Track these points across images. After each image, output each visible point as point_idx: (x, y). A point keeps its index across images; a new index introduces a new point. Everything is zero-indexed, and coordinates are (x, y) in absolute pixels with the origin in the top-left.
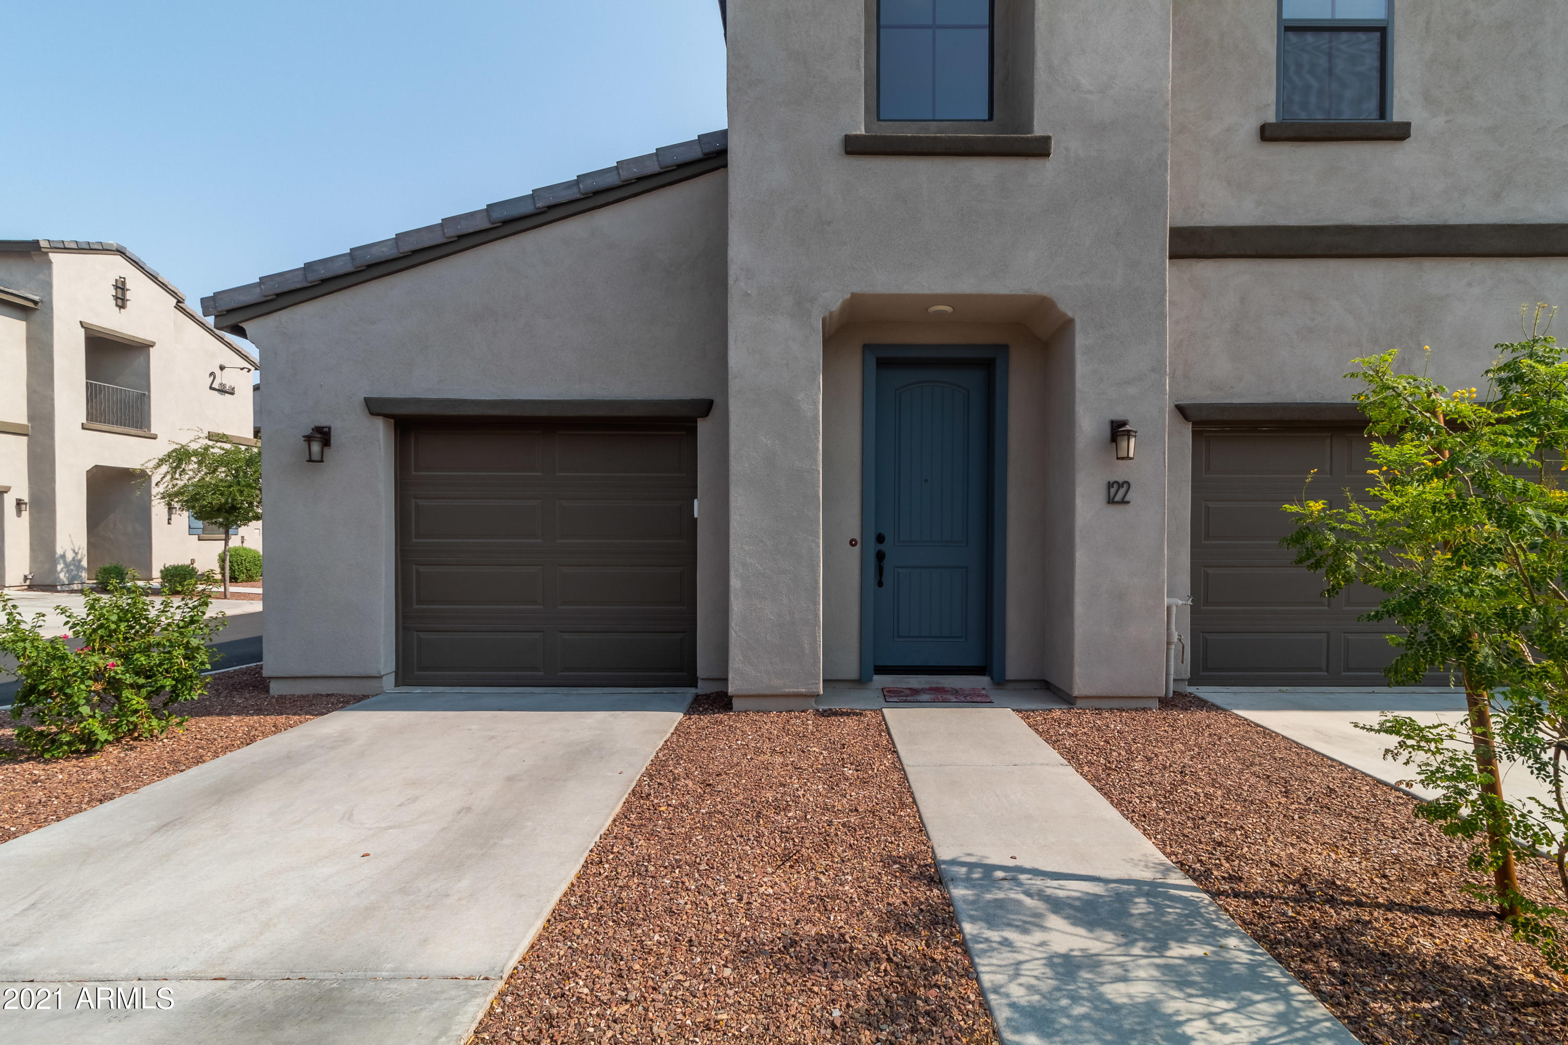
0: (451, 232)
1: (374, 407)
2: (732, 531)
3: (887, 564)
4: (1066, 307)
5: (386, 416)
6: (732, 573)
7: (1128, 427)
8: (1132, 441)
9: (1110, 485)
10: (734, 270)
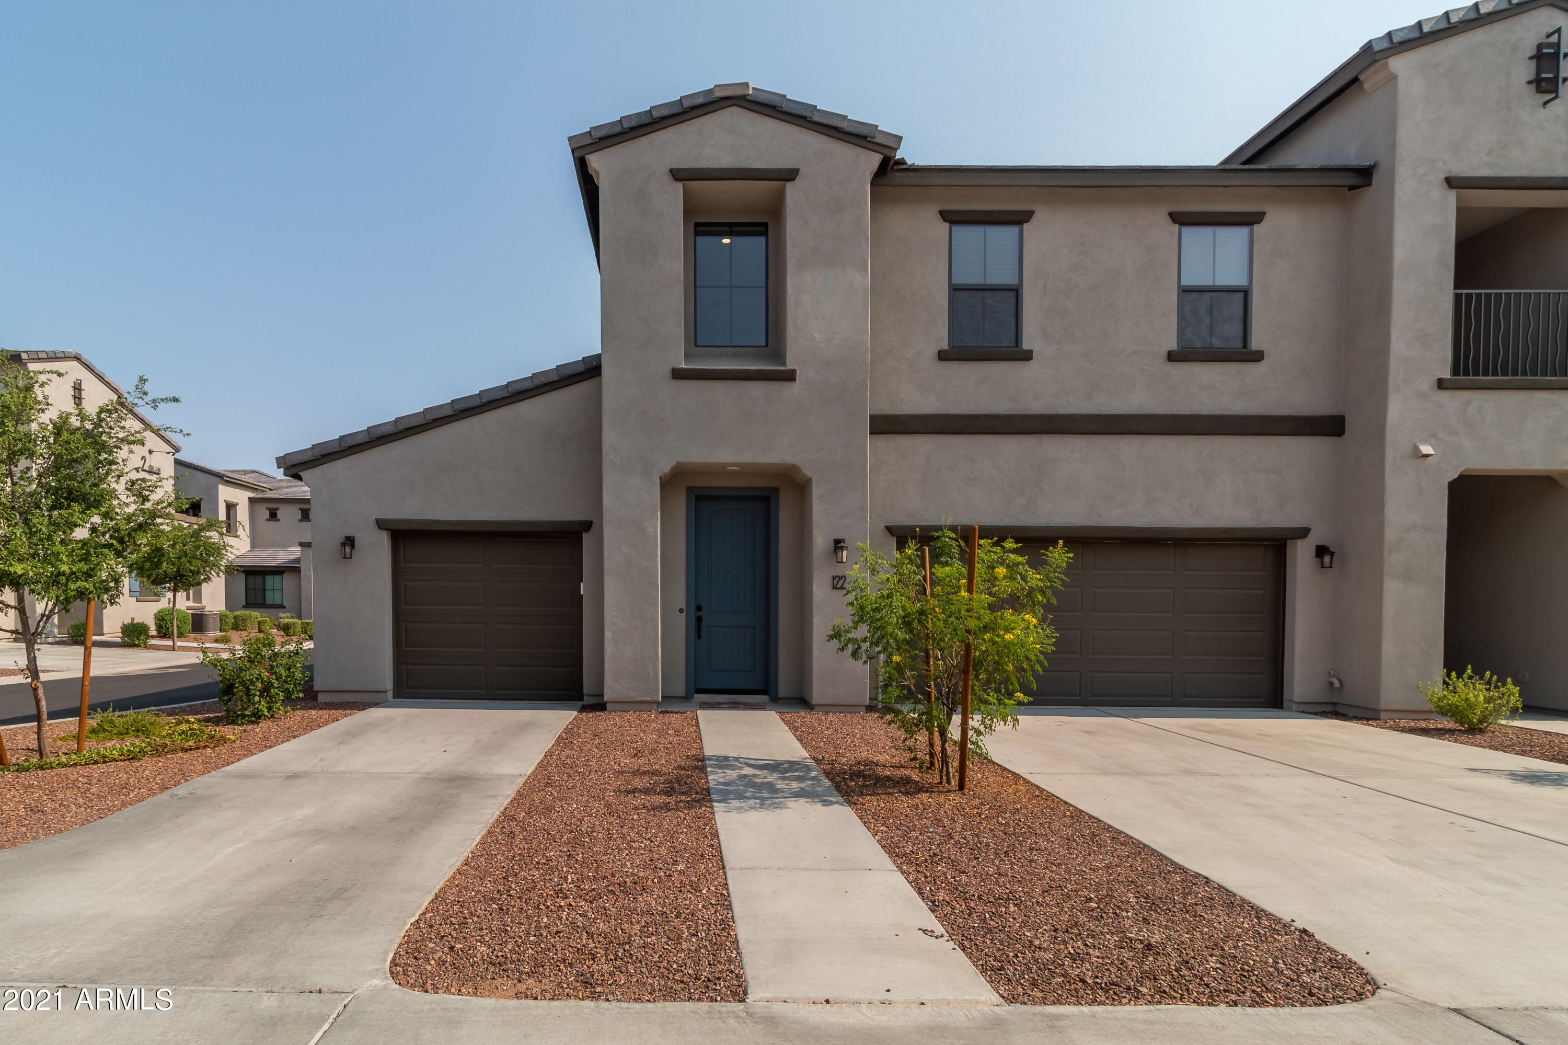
0: (429, 417)
1: (381, 524)
2: (606, 603)
3: (704, 625)
4: (807, 471)
5: (388, 530)
6: (606, 628)
7: (842, 544)
8: (845, 553)
9: (834, 578)
10: (606, 448)
